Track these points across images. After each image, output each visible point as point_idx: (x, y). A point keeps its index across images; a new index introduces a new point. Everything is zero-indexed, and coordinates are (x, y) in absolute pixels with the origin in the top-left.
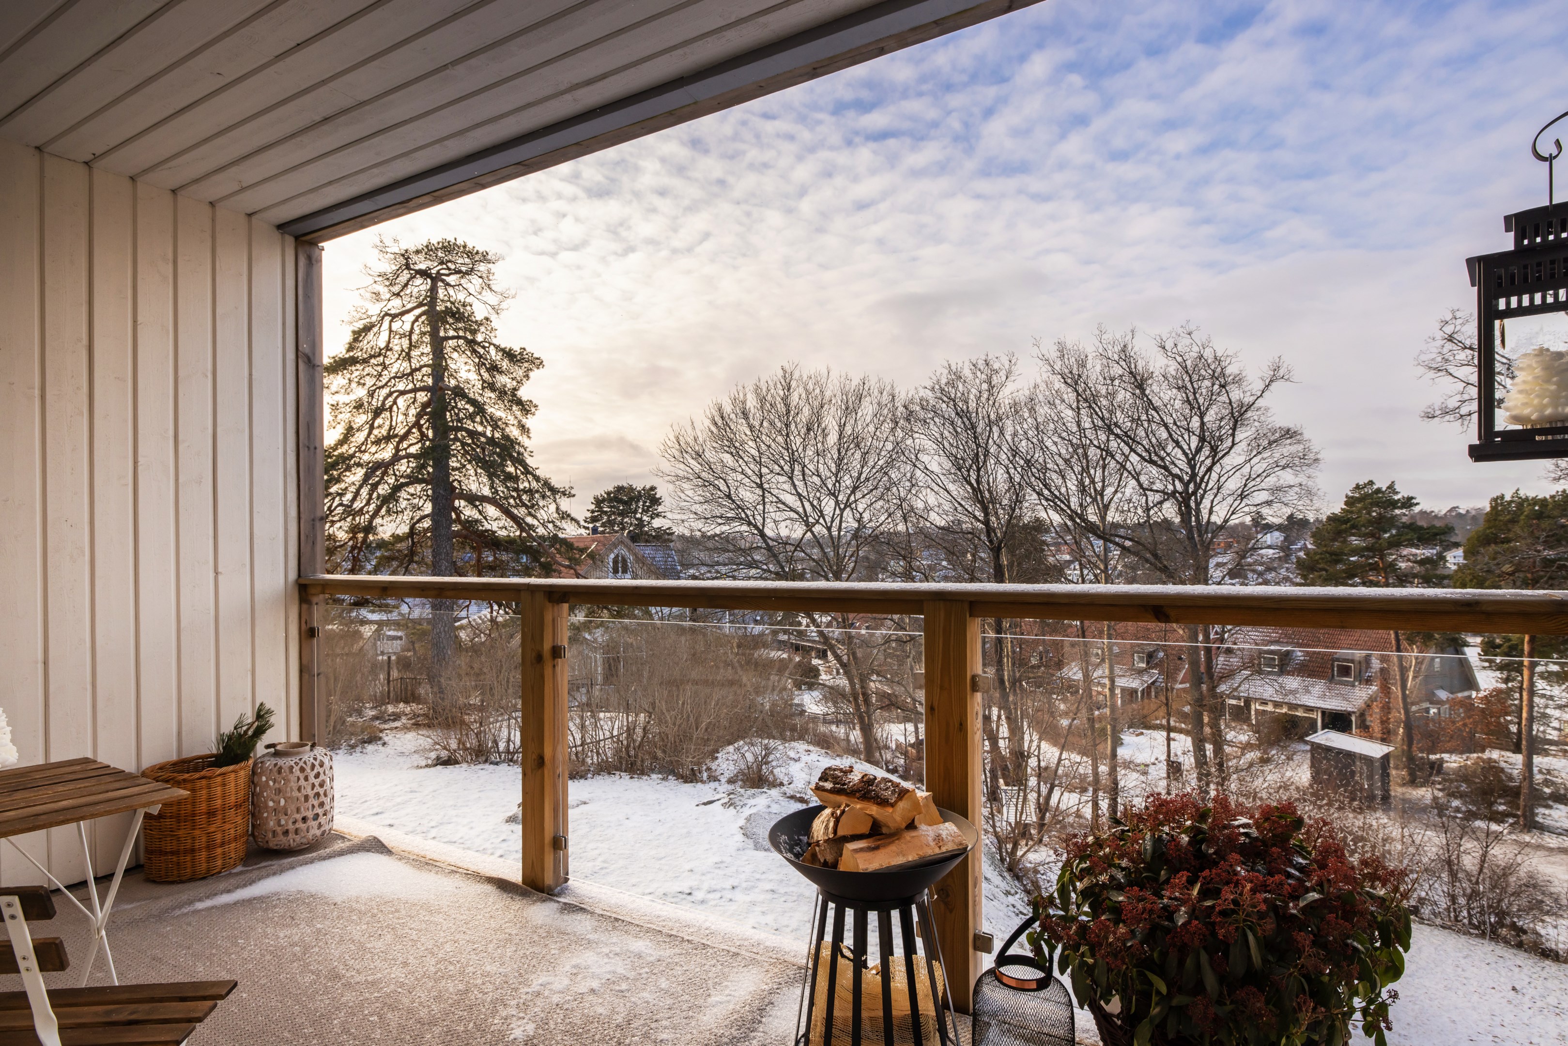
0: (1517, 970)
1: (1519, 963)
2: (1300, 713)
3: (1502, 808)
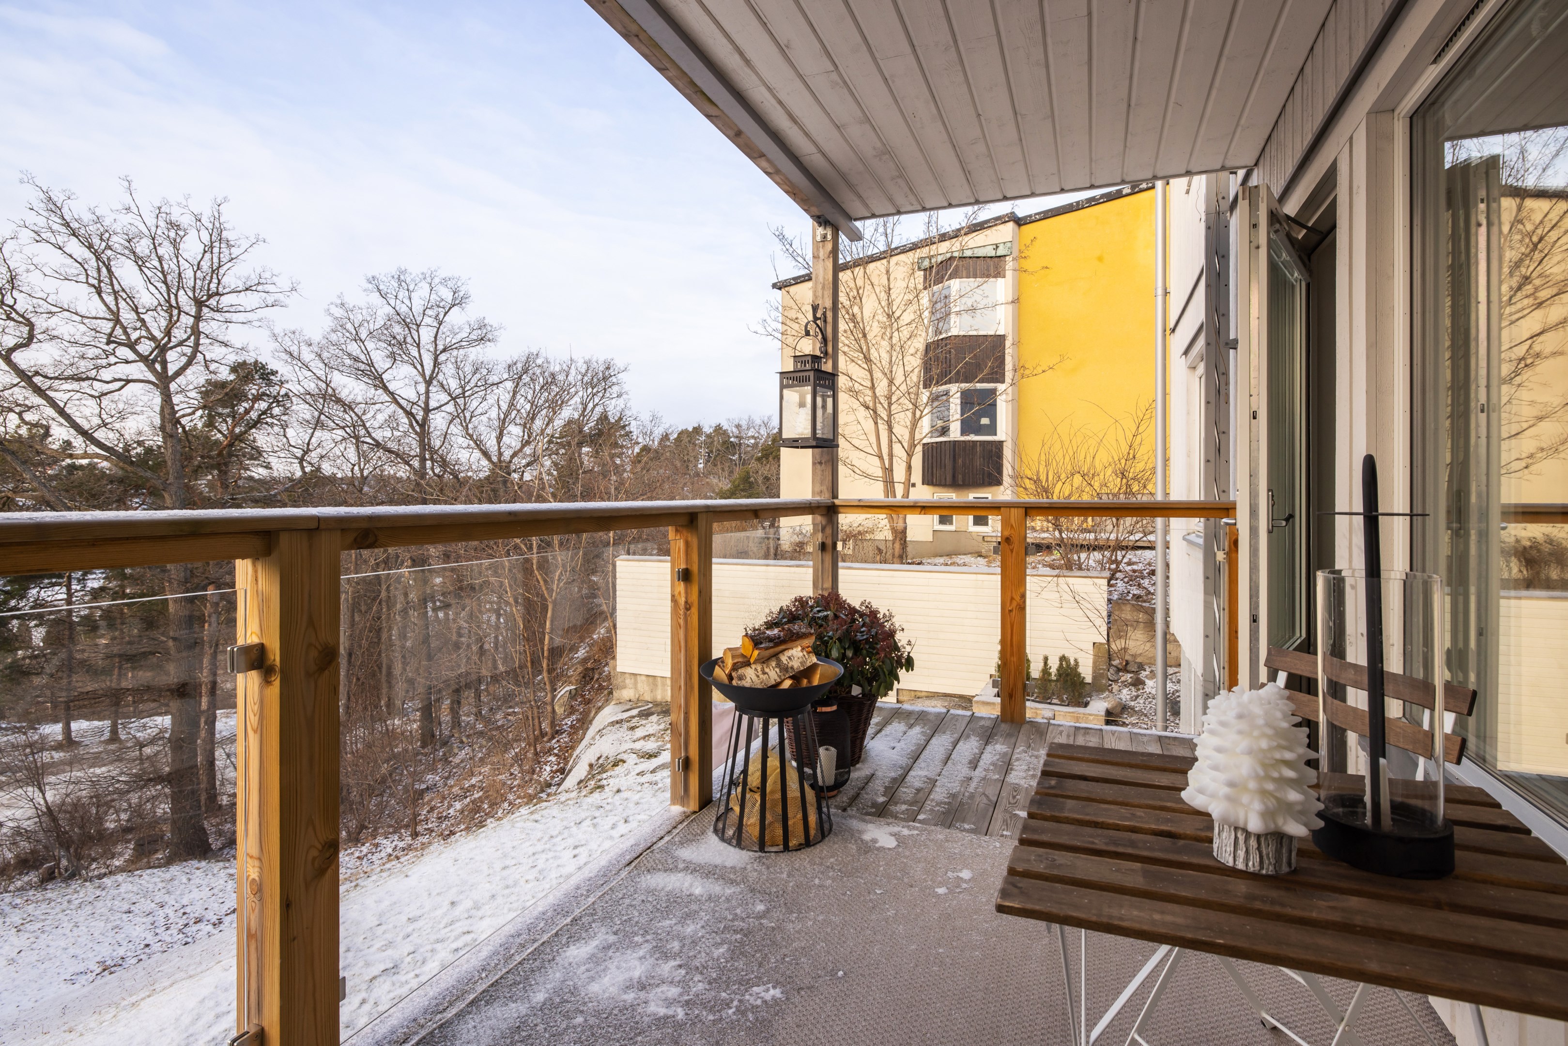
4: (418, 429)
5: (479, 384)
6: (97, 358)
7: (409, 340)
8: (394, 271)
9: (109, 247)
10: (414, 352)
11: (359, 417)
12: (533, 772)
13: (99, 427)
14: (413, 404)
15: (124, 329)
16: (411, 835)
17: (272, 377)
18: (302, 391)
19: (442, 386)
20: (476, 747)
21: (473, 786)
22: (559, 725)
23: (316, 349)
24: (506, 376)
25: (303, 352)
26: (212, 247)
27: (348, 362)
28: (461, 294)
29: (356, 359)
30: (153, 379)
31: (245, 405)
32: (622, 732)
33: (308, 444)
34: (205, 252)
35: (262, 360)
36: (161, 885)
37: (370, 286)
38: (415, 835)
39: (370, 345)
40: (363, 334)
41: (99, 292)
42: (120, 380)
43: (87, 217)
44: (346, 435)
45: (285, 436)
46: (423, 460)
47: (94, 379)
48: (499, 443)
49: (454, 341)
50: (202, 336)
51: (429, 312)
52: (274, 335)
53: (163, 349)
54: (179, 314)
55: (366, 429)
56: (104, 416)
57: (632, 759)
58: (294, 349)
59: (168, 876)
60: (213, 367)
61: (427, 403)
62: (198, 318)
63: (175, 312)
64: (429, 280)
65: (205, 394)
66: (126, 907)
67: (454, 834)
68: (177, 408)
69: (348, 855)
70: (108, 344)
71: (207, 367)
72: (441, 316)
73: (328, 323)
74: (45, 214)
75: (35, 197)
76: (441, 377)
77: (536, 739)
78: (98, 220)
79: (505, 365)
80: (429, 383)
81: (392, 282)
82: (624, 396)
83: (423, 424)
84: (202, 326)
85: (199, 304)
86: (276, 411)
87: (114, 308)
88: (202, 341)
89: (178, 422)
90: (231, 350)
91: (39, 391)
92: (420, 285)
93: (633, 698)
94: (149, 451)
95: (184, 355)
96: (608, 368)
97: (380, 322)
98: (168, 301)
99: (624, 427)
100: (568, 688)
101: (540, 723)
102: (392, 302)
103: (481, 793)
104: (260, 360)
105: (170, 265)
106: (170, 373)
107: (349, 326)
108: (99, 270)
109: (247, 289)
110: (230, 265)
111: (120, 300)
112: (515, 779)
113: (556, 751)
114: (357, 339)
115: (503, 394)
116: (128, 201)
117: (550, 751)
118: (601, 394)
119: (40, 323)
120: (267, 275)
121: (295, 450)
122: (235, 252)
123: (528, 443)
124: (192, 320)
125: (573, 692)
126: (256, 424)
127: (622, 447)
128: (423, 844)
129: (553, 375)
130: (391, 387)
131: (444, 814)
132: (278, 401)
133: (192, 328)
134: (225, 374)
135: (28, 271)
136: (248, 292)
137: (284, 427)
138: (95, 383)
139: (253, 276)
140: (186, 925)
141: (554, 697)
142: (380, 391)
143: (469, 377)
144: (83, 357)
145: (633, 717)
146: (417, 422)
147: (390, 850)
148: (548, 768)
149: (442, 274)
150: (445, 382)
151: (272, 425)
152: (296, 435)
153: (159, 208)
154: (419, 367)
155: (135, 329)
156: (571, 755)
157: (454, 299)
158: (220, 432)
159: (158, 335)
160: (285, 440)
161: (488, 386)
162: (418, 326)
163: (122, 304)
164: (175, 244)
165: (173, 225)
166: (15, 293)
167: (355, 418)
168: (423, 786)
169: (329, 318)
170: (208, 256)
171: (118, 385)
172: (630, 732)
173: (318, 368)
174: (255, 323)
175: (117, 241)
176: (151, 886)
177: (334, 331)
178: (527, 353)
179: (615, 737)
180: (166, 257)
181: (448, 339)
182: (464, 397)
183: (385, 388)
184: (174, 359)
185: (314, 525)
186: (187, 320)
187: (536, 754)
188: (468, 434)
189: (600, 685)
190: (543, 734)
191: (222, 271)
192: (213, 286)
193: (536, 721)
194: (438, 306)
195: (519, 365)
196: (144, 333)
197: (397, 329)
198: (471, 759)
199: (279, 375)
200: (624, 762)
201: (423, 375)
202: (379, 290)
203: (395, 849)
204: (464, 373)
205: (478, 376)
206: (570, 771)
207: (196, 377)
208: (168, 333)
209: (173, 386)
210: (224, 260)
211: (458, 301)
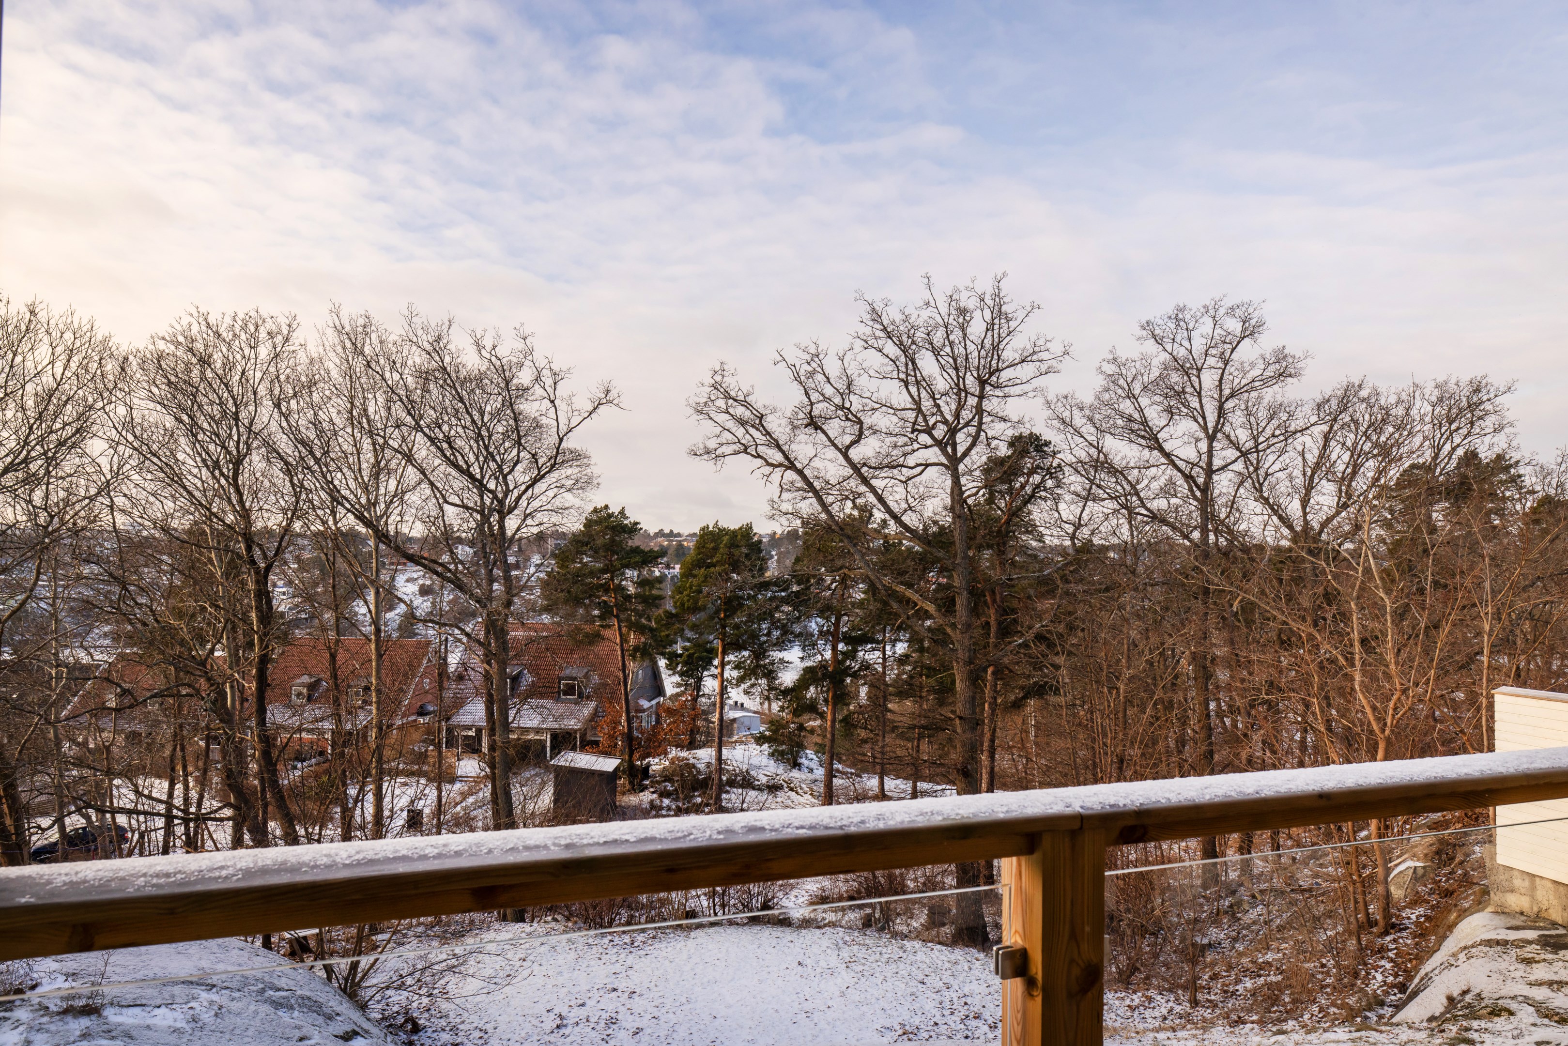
0: (791, 945)
1: (790, 939)
2: (531, 736)
3: (699, 800)
4: (1198, 494)
5: (1277, 432)
6: (905, 445)
7: (1189, 389)
8: (1170, 310)
9: (913, 343)
10: (1195, 404)
11: (1132, 485)
12: (1356, 975)
13: (905, 511)
14: (1194, 465)
15: (925, 416)
16: (1190, 1001)
17: (1046, 449)
18: (1074, 460)
19: (1228, 437)
20: (1274, 909)
21: (1269, 964)
22: (1397, 917)
23: (1087, 412)
24: (1314, 419)
25: (1075, 417)
26: (993, 324)
27: (1120, 422)
28: (1253, 322)
29: (1130, 419)
30: (946, 462)
31: (1021, 480)
32: (1508, 962)
33: (1080, 519)
34: (987, 330)
35: (1036, 431)
36: (948, 965)
37: (1144, 333)
38: (1195, 1003)
39: (1144, 401)
40: (1137, 388)
41: (906, 384)
42: (921, 465)
43: (898, 318)
44: (1118, 507)
45: (1057, 511)
46: (1205, 531)
47: (902, 466)
48: (1304, 507)
49: (1244, 382)
50: (985, 414)
51: (1213, 351)
52: (1048, 402)
53: (953, 431)
54: (966, 397)
55: (1140, 499)
56: (911, 500)
57: (1526, 1015)
58: (1066, 414)
59: (953, 957)
60: (994, 443)
61: (1210, 463)
62: (981, 397)
63: (963, 394)
64: (1212, 312)
65: (987, 471)
66: (921, 977)
67: (1244, 1023)
68: (964, 489)
69: (1118, 998)
70: (912, 432)
71: (989, 445)
72: (1227, 355)
73: (1100, 382)
74: (871, 323)
75: (863, 310)
76: (1227, 429)
77: (1361, 927)
78: (907, 318)
79: (1313, 404)
80: (1211, 438)
81: (1169, 324)
82: (1507, 430)
83: (1206, 489)
84: (986, 404)
85: (982, 383)
86: (1050, 483)
87: (917, 398)
88: (984, 420)
89: (965, 502)
90: (1009, 424)
91: (865, 481)
92: (1201, 321)
93: (1527, 910)
94: (942, 528)
95: (970, 435)
96: (1477, 390)
97: (1155, 373)
98: (957, 385)
99: (1507, 468)
100: (1410, 864)
101: (1366, 906)
102: (1169, 347)
103: (1280, 977)
104: (1034, 431)
105: (959, 350)
106: (959, 455)
107: (1122, 382)
108: (907, 364)
109: (1023, 361)
110: (1008, 338)
111: (922, 390)
112: (1328, 973)
113: (1391, 954)
114: (1131, 396)
115: (1311, 443)
116: (927, 296)
117: (1382, 951)
118: (1464, 431)
119: (867, 421)
120: (1041, 342)
121: (1067, 526)
122: (1013, 324)
123: (1345, 506)
124: (976, 399)
125: (1420, 872)
126: (1031, 498)
127: (1504, 499)
128: (1204, 1020)
129: (1387, 411)
130: (1167, 447)
131: (1231, 989)
132: (1051, 473)
133: (976, 407)
134: (1004, 450)
135: (860, 375)
136: (1024, 364)
137: (1057, 500)
138: (903, 469)
139: (1028, 347)
140: (967, 1016)
141: (1388, 871)
142: (1156, 453)
143: (1263, 424)
144: (895, 446)
145: (1530, 942)
146: (1198, 486)
147: (1164, 1011)
148: (1380, 978)
149: (1228, 303)
150: (1232, 434)
151: (1045, 499)
152: (1068, 510)
153: (951, 297)
154: (1200, 420)
155: (933, 415)
156: (1417, 969)
157: (1244, 330)
158: (999, 508)
159: (950, 418)
160: (1056, 515)
161: (1289, 435)
162: (1199, 370)
163: (924, 394)
164: (963, 330)
165: (963, 311)
166: (851, 396)
167: (1128, 488)
168: (1205, 941)
169: (1102, 377)
170: (990, 333)
171: (920, 469)
172: (1521, 966)
173: (1088, 430)
174: (1031, 394)
175: (920, 335)
176: (940, 963)
177: (1107, 390)
178: (1345, 384)
179: (1494, 966)
180: (957, 341)
181: (1236, 381)
182: (1258, 452)
183: (1161, 449)
184: (962, 440)
185: (1076, 825)
186: (972, 401)
187: (1361, 949)
188: (1262, 497)
189: (1466, 874)
190: (1372, 923)
191: (1001, 347)
192: (994, 362)
193: (1360, 898)
194: (1224, 342)
195: (1334, 403)
196: (939, 418)
197: (1175, 378)
198: (1266, 923)
199: (1052, 446)
200: (1511, 1013)
201: (1205, 428)
202: (1154, 336)
203: (1170, 1011)
204: (1257, 419)
205: (1275, 422)
206: (1415, 994)
207: (978, 457)
208: (957, 416)
209: (961, 467)
210: (1003, 335)
211: (1250, 331)
